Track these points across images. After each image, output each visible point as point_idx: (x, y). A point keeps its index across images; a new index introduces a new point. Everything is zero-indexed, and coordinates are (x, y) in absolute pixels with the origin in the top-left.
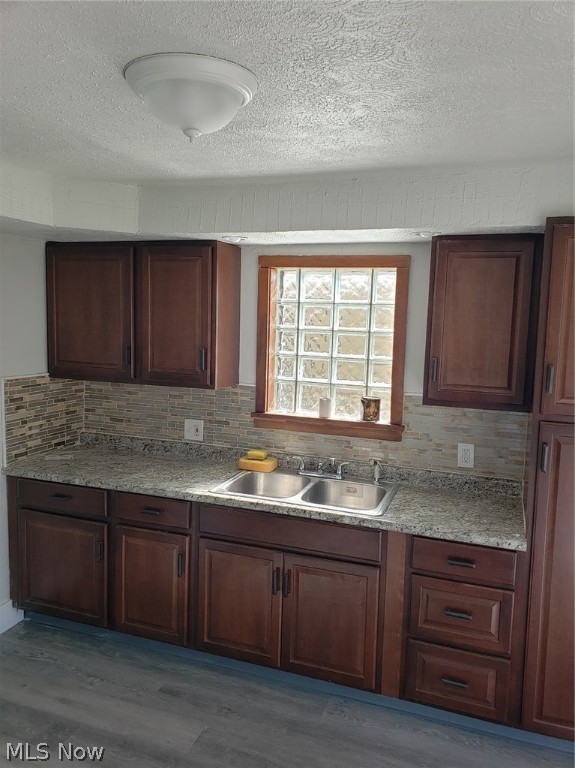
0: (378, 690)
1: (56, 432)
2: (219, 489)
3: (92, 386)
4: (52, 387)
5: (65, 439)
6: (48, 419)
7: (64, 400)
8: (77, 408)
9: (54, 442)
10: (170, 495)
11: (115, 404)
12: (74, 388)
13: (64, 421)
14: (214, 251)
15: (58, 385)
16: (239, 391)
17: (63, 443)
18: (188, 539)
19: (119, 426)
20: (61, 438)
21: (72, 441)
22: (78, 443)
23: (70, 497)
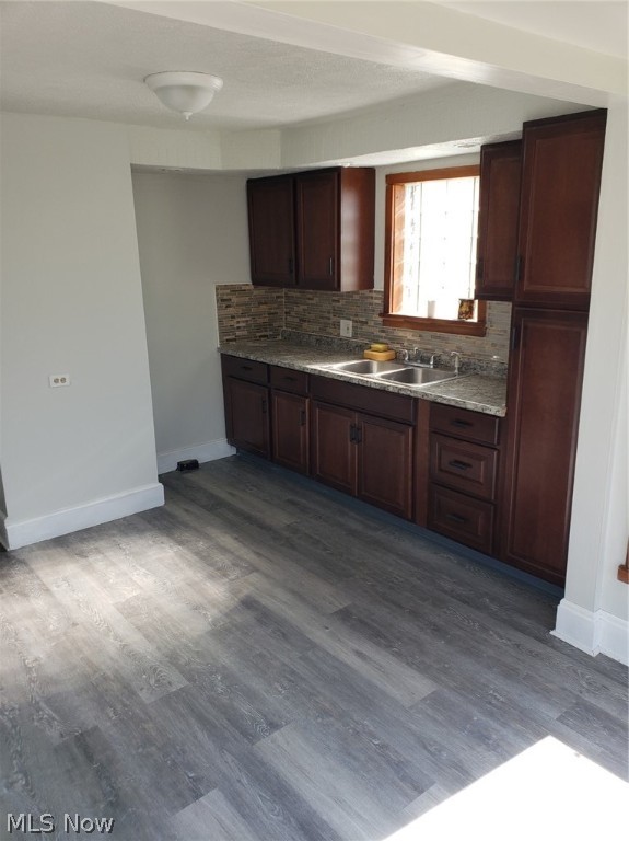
0: (413, 520)
1: (260, 327)
2: (336, 368)
3: (290, 294)
4: (255, 293)
5: (268, 333)
6: (253, 316)
7: (266, 303)
8: (277, 311)
9: (258, 334)
10: (297, 368)
11: (302, 307)
12: (274, 295)
13: (266, 320)
14: (339, 176)
15: (260, 292)
16: (374, 295)
17: (265, 336)
18: (307, 400)
19: (305, 325)
20: (266, 332)
21: (274, 336)
22: (280, 338)
23: (250, 369)
